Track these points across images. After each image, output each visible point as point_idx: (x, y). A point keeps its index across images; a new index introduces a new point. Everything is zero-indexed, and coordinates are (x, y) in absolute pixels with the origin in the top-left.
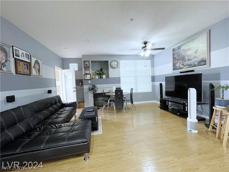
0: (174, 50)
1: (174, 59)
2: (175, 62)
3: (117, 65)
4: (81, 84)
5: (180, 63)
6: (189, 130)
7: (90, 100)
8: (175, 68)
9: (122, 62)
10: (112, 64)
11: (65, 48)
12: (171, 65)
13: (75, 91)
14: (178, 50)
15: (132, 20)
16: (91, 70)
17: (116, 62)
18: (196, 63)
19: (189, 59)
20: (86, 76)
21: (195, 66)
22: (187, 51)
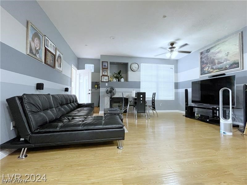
0: (202, 53)
1: (202, 63)
2: (203, 66)
3: (138, 68)
4: (96, 86)
5: (208, 67)
6: (222, 133)
7: (106, 104)
8: (202, 73)
9: (143, 66)
10: (132, 66)
11: (86, 45)
12: (198, 69)
13: (90, 94)
14: (207, 54)
15: (165, 17)
16: (109, 71)
17: (137, 65)
18: (228, 66)
19: (219, 62)
20: (103, 78)
21: (226, 69)
22: (217, 54)
